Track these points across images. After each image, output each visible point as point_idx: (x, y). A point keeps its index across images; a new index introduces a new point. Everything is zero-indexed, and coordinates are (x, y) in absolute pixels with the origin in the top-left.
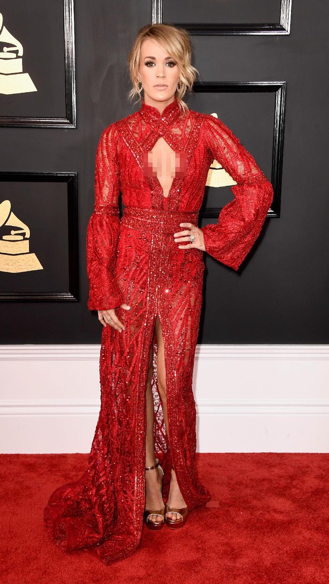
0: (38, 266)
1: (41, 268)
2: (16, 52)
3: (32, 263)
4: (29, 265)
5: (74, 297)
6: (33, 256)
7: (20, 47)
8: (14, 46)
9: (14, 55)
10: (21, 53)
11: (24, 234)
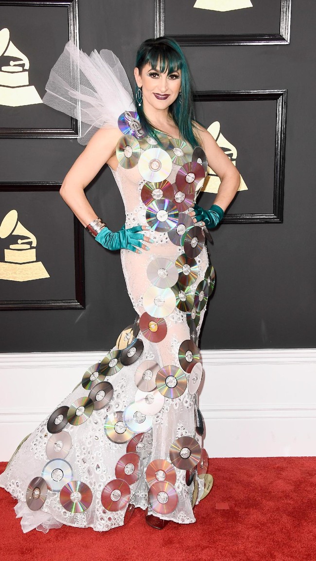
0: (45, 274)
1: (48, 276)
2: (23, 65)
3: (39, 272)
4: (36, 274)
5: (81, 304)
6: (40, 264)
7: (26, 61)
8: (21, 60)
9: (21, 69)
10: (27, 67)
11: (30, 243)
